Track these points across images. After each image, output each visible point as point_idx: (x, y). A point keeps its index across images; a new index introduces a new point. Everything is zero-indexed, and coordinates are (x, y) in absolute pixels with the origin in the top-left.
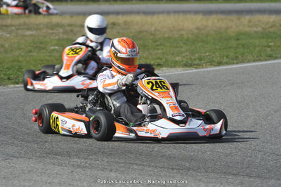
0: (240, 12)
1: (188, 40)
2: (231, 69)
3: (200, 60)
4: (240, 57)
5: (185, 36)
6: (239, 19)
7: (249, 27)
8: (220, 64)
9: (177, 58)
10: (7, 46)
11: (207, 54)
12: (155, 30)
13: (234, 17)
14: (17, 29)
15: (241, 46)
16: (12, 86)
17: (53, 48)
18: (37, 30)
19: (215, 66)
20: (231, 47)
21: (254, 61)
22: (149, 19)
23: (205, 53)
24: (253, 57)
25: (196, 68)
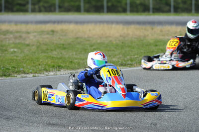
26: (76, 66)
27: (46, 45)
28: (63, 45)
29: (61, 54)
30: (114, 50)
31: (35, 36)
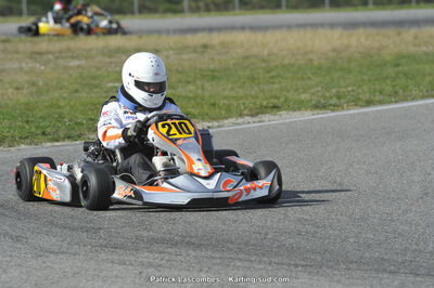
0: (400, 24)
1: (319, 68)
2: (386, 110)
3: (339, 98)
4: (401, 92)
5: (316, 63)
6: (399, 34)
7: (415, 45)
8: (369, 103)
9: (303, 97)
10: (41, 83)
11: (350, 89)
12: (269, 55)
13: (391, 32)
14: (57, 58)
15: (401, 75)
16: (49, 144)
17: (111, 85)
18: (87, 58)
19: (361, 106)
20: (387, 77)
21: (423, 97)
22: (259, 37)
23: (346, 87)
24: (421, 91)
25: (333, 111)
26: (223, 112)
27: (182, 72)
28: (213, 71)
29: (203, 89)
30: (310, 79)
31: (168, 57)
